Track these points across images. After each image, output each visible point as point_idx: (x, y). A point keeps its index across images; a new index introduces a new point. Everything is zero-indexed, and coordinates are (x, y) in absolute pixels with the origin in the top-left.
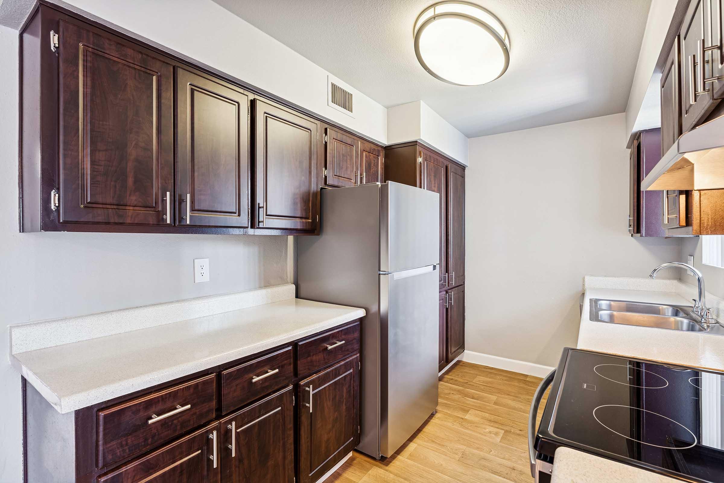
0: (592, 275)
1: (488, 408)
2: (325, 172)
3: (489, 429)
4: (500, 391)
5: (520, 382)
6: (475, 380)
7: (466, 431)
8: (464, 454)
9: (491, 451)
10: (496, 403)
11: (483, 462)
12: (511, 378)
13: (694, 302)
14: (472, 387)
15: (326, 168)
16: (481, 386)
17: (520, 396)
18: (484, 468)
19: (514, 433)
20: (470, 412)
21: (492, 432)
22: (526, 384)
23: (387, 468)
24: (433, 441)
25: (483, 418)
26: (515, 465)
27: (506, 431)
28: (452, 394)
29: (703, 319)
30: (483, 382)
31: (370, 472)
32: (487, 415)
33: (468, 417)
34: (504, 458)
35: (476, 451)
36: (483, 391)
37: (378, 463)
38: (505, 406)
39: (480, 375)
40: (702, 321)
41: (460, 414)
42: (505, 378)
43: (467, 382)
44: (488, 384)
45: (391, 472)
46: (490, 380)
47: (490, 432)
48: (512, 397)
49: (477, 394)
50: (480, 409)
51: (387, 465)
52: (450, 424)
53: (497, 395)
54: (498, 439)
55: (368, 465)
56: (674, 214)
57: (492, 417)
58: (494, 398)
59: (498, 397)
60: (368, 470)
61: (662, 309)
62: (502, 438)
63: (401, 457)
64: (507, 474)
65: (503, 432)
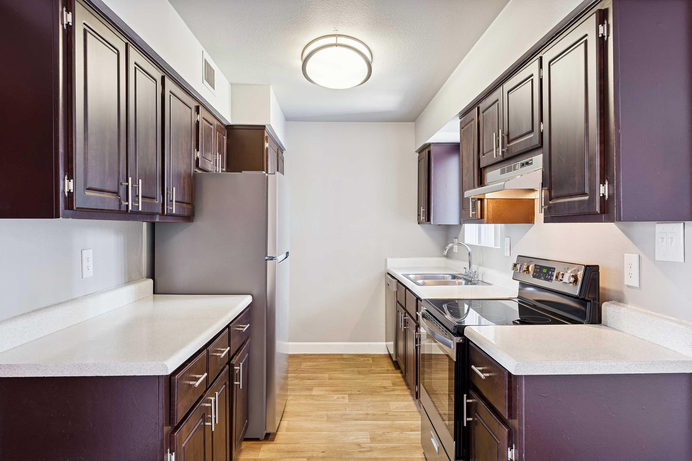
0: (392, 257)
1: (325, 383)
2: (197, 153)
3: (335, 397)
4: (328, 370)
5: (340, 360)
6: (302, 367)
7: (320, 402)
8: (327, 416)
9: (346, 409)
10: (330, 379)
11: (346, 417)
12: (330, 358)
13: (465, 269)
14: (303, 371)
15: (198, 150)
16: (310, 369)
17: (345, 369)
18: (347, 419)
19: (355, 394)
20: (314, 389)
21: (340, 398)
22: (345, 361)
23: (275, 442)
24: (299, 416)
25: (326, 391)
26: (367, 412)
27: (349, 395)
28: (290, 380)
29: (472, 279)
30: (311, 366)
31: (262, 449)
32: (328, 388)
33: (314, 393)
34: (358, 410)
35: (335, 412)
36: (314, 373)
37: (264, 442)
38: (338, 379)
39: (304, 362)
40: (472, 280)
41: (307, 393)
42: (326, 360)
43: (297, 370)
44: (314, 367)
45: (279, 444)
46: (315, 363)
47: (338, 398)
48: (340, 372)
49: (312, 376)
50: (320, 385)
51: (273, 440)
52: (304, 402)
53: (327, 373)
54: (347, 401)
55: (257, 446)
56: (474, 212)
57: (334, 388)
58: (326, 375)
59: (329, 374)
60: (260, 449)
61: (446, 277)
62: (349, 399)
63: (280, 432)
64: (365, 418)
65: (347, 395)
